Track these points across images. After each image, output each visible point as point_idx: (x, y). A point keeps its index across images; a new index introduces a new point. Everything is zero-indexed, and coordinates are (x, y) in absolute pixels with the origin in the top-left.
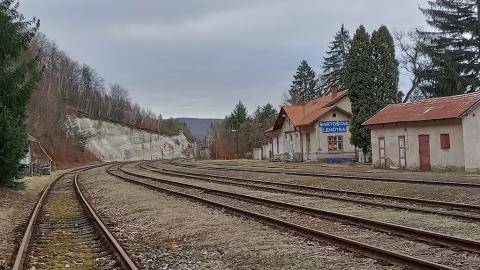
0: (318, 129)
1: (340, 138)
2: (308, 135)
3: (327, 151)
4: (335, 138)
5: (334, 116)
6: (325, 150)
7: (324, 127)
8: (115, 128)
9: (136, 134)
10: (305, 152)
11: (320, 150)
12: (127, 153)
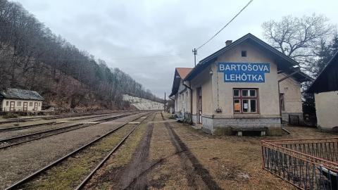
0: (217, 76)
1: (252, 93)
2: (199, 90)
3: (231, 114)
4: (245, 92)
5: (244, 54)
6: (228, 111)
7: (228, 73)
8: (147, 101)
9: (153, 103)
10: (195, 112)
11: (219, 111)
12: (150, 108)
